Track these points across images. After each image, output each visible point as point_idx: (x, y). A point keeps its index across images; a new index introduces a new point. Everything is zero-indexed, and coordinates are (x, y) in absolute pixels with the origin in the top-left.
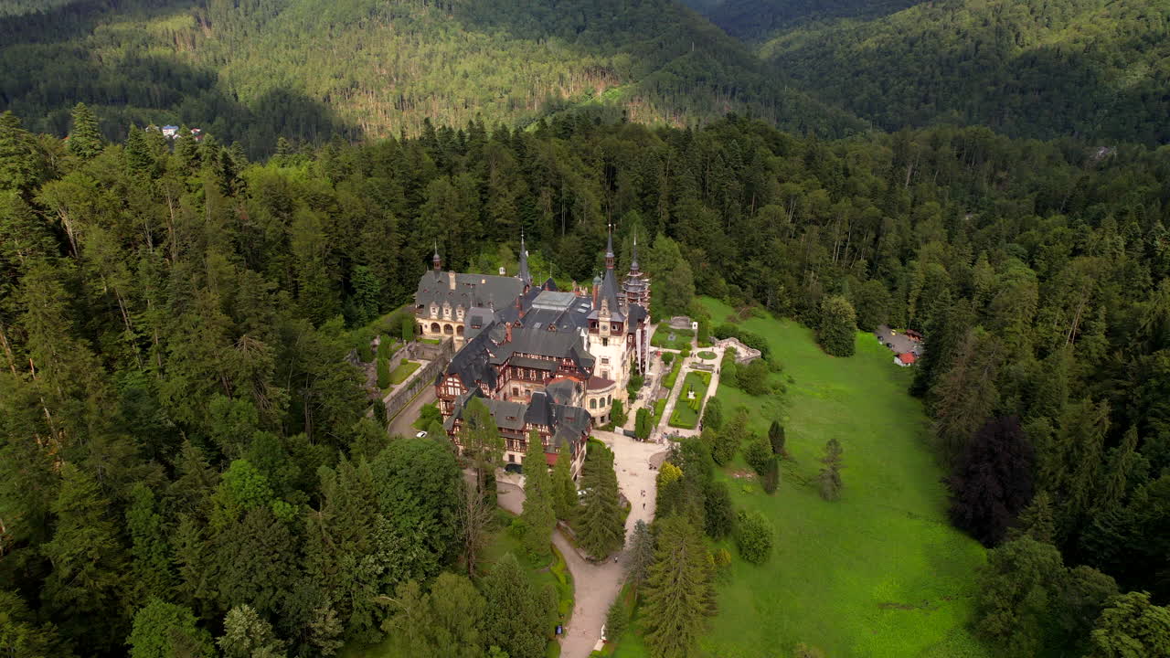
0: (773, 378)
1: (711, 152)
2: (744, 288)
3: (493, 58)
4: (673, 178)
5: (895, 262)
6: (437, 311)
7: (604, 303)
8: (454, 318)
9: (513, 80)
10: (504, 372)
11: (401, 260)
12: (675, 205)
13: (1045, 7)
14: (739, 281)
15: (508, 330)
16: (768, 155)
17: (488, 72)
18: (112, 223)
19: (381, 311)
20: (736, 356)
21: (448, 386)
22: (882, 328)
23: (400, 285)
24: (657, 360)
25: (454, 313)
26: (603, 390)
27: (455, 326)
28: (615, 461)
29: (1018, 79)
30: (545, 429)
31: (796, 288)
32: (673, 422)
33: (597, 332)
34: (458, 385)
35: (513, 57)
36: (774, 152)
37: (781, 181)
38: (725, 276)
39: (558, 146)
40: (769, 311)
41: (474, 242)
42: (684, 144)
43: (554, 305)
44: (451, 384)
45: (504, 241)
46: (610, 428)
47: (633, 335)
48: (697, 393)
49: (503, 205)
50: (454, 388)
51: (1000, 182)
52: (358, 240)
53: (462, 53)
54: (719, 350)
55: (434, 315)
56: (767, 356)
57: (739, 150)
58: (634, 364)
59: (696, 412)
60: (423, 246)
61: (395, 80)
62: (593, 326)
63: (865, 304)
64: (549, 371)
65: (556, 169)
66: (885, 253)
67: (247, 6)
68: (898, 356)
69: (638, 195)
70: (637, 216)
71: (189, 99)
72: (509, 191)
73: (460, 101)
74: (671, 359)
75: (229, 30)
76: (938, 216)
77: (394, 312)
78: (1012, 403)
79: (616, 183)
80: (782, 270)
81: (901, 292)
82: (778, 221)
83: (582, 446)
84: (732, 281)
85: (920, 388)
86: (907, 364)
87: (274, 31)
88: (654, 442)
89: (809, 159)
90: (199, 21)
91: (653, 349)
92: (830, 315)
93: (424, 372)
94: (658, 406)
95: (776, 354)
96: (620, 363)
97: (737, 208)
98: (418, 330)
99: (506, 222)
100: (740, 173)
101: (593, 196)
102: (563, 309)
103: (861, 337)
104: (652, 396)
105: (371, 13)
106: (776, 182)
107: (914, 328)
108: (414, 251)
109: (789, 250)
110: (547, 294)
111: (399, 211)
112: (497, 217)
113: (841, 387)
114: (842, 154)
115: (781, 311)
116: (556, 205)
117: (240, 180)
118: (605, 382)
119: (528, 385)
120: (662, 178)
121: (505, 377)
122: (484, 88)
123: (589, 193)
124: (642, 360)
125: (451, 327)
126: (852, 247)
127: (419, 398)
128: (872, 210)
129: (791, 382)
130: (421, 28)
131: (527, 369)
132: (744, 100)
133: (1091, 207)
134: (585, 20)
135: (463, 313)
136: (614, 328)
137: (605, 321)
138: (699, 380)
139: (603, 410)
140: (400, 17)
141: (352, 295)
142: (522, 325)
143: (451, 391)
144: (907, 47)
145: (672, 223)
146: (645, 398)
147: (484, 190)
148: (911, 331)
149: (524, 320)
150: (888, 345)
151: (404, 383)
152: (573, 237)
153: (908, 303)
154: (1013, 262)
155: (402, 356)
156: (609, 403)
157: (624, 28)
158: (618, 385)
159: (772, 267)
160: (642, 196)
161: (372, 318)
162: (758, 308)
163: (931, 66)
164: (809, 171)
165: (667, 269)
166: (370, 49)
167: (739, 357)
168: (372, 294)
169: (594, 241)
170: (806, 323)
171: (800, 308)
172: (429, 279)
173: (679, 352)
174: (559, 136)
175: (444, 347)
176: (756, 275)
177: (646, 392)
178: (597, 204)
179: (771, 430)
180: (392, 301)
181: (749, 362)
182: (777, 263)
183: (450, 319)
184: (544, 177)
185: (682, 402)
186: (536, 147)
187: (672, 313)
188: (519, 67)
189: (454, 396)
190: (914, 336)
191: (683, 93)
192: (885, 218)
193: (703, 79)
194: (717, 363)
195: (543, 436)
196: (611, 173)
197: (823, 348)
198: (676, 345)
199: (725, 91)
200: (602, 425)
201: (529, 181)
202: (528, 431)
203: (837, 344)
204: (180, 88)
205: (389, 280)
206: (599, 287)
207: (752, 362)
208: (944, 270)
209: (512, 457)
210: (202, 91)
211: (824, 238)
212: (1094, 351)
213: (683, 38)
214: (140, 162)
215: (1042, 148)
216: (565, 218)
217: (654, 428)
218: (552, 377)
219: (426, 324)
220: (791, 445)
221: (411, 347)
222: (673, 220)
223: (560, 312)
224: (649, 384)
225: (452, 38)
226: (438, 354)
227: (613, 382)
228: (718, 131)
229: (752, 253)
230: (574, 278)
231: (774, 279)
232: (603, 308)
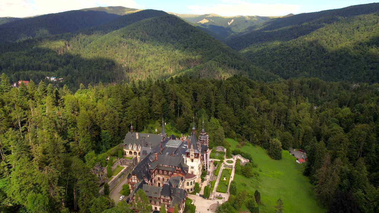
0: (254, 170)
1: (229, 88)
2: (242, 135)
3: (158, 56)
4: (216, 97)
5: (293, 124)
6: (131, 147)
7: (192, 146)
8: (137, 149)
9: (164, 63)
10: (154, 171)
11: (119, 127)
12: (217, 106)
13: (331, 41)
14: (240, 132)
15: (156, 156)
16: (248, 88)
17: (156, 60)
18: (4, 119)
19: (111, 146)
20: (240, 162)
21: (132, 179)
22: (291, 148)
23: (119, 136)
24: (212, 164)
25: (137, 147)
26: (192, 179)
27: (138, 152)
28: (196, 210)
29: (324, 62)
30: (169, 198)
31: (260, 135)
32: (218, 190)
33: (189, 157)
34: (136, 179)
35: (164, 56)
36: (250, 87)
37: (253, 97)
38: (235, 131)
39: (177, 86)
40: (251, 143)
41: (146, 120)
42: (220, 85)
43: (173, 146)
44: (134, 178)
45: (157, 120)
46: (194, 193)
47: (203, 156)
48: (227, 178)
49: (157, 107)
50: (135, 180)
51: (324, 95)
52: (104, 121)
53: (148, 55)
54: (234, 159)
55: (130, 148)
56: (251, 161)
57: (238, 87)
58: (203, 167)
59: (227, 186)
60: (128, 122)
61: (126, 63)
62: (188, 155)
63: (284, 140)
64: (171, 171)
65: (176, 95)
66: (289, 122)
67: (81, 40)
68: (297, 160)
69: (204, 103)
70: (204, 111)
71: (60, 69)
72: (160, 102)
73: (147, 70)
74: (217, 164)
75: (75, 47)
76: (306, 108)
77: (116, 146)
78: (345, 182)
79: (197, 99)
80: (255, 129)
81: (297, 135)
82: (253, 112)
83: (183, 204)
84: (238, 132)
85: (308, 173)
86: (301, 162)
87: (89, 48)
88: (211, 199)
89: (262, 89)
90: (66, 45)
91: (210, 160)
92: (273, 145)
93: (125, 171)
94: (212, 183)
95: (255, 161)
96: (198, 168)
97: (238, 107)
98: (124, 154)
99: (158, 113)
100: (239, 95)
101: (189, 104)
102: (177, 147)
103: (284, 152)
104: (210, 179)
105: (120, 42)
106: (251, 98)
107: (302, 149)
108: (125, 124)
109: (257, 122)
110: (171, 141)
111: (119, 110)
112: (155, 111)
113: (278, 172)
114: (272, 87)
115: (255, 143)
116: (176, 107)
117: (61, 100)
118: (192, 176)
119: (163, 176)
120: (213, 97)
121: (155, 174)
122: (155, 65)
123: (187, 103)
124: (206, 165)
125: (136, 153)
126: (279, 120)
127: (123, 181)
128: (284, 107)
129: (260, 171)
130: (135, 47)
131: (163, 171)
132: (238, 69)
133: (357, 105)
134: (187, 45)
135: (140, 147)
136: (196, 155)
137: (192, 153)
138: (227, 172)
139: (192, 186)
140: (129, 43)
141: (100, 141)
142: (162, 153)
143: (133, 181)
144: (289, 52)
145: (216, 112)
146: (207, 180)
147: (150, 102)
148: (300, 150)
149: (162, 151)
150: (293, 155)
151: (117, 175)
152: (182, 118)
153: (299, 140)
154: (335, 125)
155: (117, 164)
156: (194, 183)
157: (199, 47)
158: (197, 177)
159: (252, 127)
160: (206, 103)
161: (107, 149)
162: (247, 142)
163: (297, 58)
164: (262, 94)
165: (215, 129)
166: (119, 53)
167: (242, 162)
168: (108, 140)
169: (189, 119)
170: (264, 147)
171: (262, 142)
172: (129, 135)
173: (220, 160)
174: (177, 83)
175: (133, 160)
176: (246, 130)
177: (208, 177)
178: (190, 106)
179: (255, 193)
180: (116, 142)
181: (245, 164)
182: (253, 126)
183: (136, 150)
184: (172, 97)
185: (221, 181)
186: (169, 87)
187: (217, 145)
188: (166, 59)
189: (135, 183)
190: (302, 151)
191: (219, 67)
192: (289, 109)
193: (225, 63)
194: (233, 165)
195: (168, 200)
196: (195, 95)
197: (271, 157)
198: (219, 158)
199: (232, 66)
200: (191, 192)
201: (167, 98)
202: (162, 199)
203: (276, 156)
204: (58, 65)
205: (114, 135)
206: (190, 140)
207: (246, 165)
208: (311, 128)
209: (156, 208)
210: (64, 66)
211: (269, 117)
212: (372, 160)
213: (218, 50)
214: (23, 94)
215: (337, 84)
216: (179, 111)
217: (211, 193)
218: (172, 174)
219: (127, 151)
220: (263, 199)
221: (121, 160)
222: (217, 111)
223: (176, 148)
224: (209, 174)
225: (145, 50)
226: (131, 163)
227: (196, 175)
228: (231, 81)
229: (244, 123)
230: (182, 133)
231: (252, 132)
232: (191, 148)
